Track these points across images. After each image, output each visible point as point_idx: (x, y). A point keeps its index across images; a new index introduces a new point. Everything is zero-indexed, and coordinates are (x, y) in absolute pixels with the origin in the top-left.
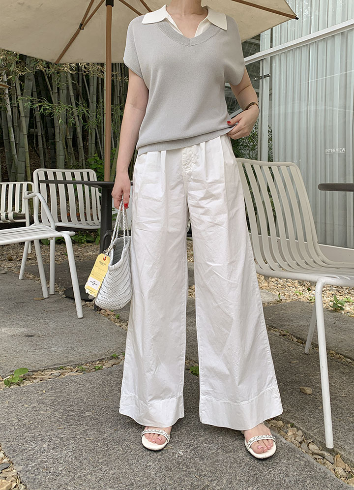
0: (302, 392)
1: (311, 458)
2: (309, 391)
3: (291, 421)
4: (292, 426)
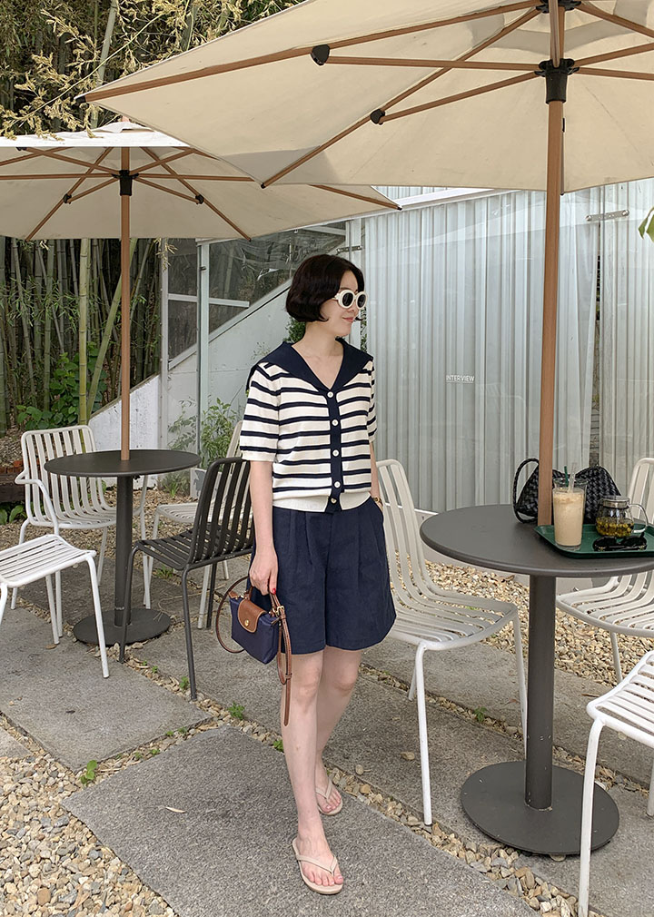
0: (403, 758)
1: (408, 830)
2: (411, 756)
3: (391, 794)
4: (392, 800)
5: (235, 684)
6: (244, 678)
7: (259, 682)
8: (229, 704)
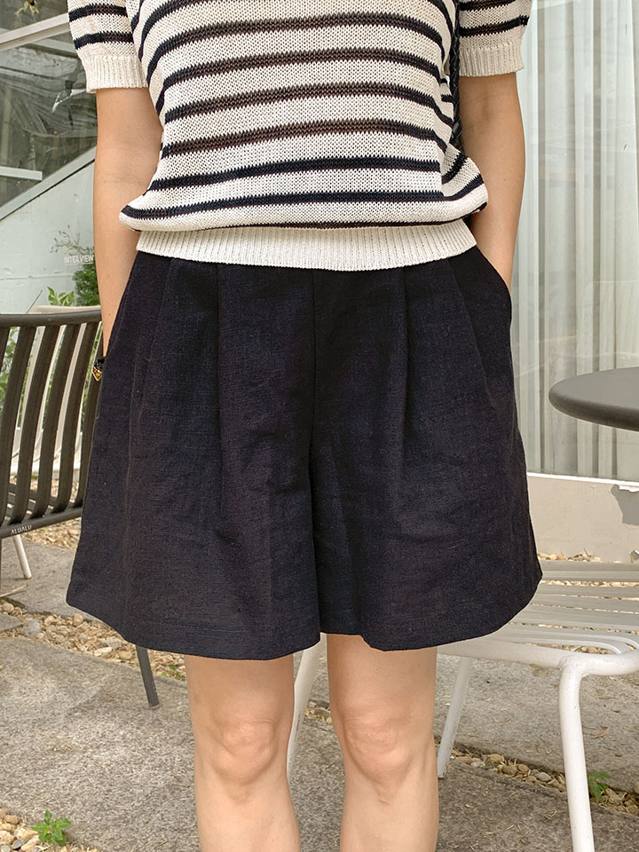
5: (51, 765)
6: (69, 751)
7: (104, 756)
8: (36, 812)
